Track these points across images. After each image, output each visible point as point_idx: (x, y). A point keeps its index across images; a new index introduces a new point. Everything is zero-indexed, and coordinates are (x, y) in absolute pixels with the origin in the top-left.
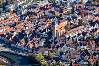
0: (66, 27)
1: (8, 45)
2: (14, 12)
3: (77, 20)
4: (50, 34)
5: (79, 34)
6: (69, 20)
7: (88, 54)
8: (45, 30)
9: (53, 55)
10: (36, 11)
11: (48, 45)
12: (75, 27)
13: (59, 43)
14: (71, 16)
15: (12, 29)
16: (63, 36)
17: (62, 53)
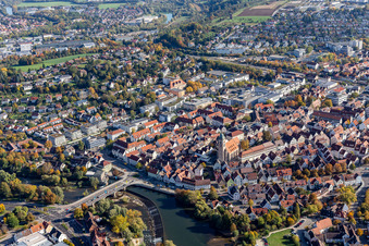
0: (241, 145)
1: (143, 174)
2: (155, 117)
3: (260, 132)
4: (214, 156)
5: (263, 157)
6: (246, 131)
7: (279, 191)
8: (205, 149)
9: (219, 192)
10: (191, 115)
11: (210, 174)
12: (256, 144)
13: (229, 172)
14: (249, 125)
15: (150, 146)
16: (235, 159)
17: (233, 190)
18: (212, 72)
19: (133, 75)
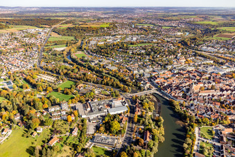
0: (201, 88)
1: (159, 90)
2: (170, 70)
3: (210, 85)
4: (188, 90)
5: (209, 95)
6: (205, 83)
7: (212, 111)
8: (185, 87)
9: (186, 104)
10: (184, 72)
11: (185, 96)
12: (208, 89)
13: (192, 97)
14: (207, 81)
15: (165, 81)
16: (197, 93)
17: (192, 105)
18: (198, 57)
19: (167, 53)
